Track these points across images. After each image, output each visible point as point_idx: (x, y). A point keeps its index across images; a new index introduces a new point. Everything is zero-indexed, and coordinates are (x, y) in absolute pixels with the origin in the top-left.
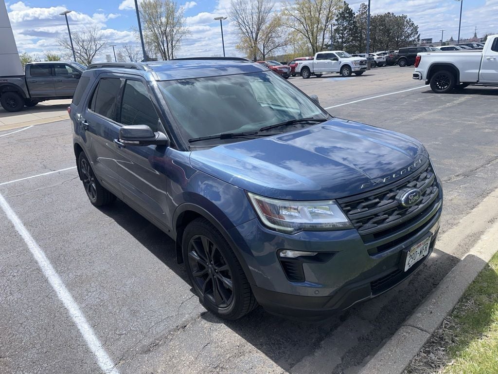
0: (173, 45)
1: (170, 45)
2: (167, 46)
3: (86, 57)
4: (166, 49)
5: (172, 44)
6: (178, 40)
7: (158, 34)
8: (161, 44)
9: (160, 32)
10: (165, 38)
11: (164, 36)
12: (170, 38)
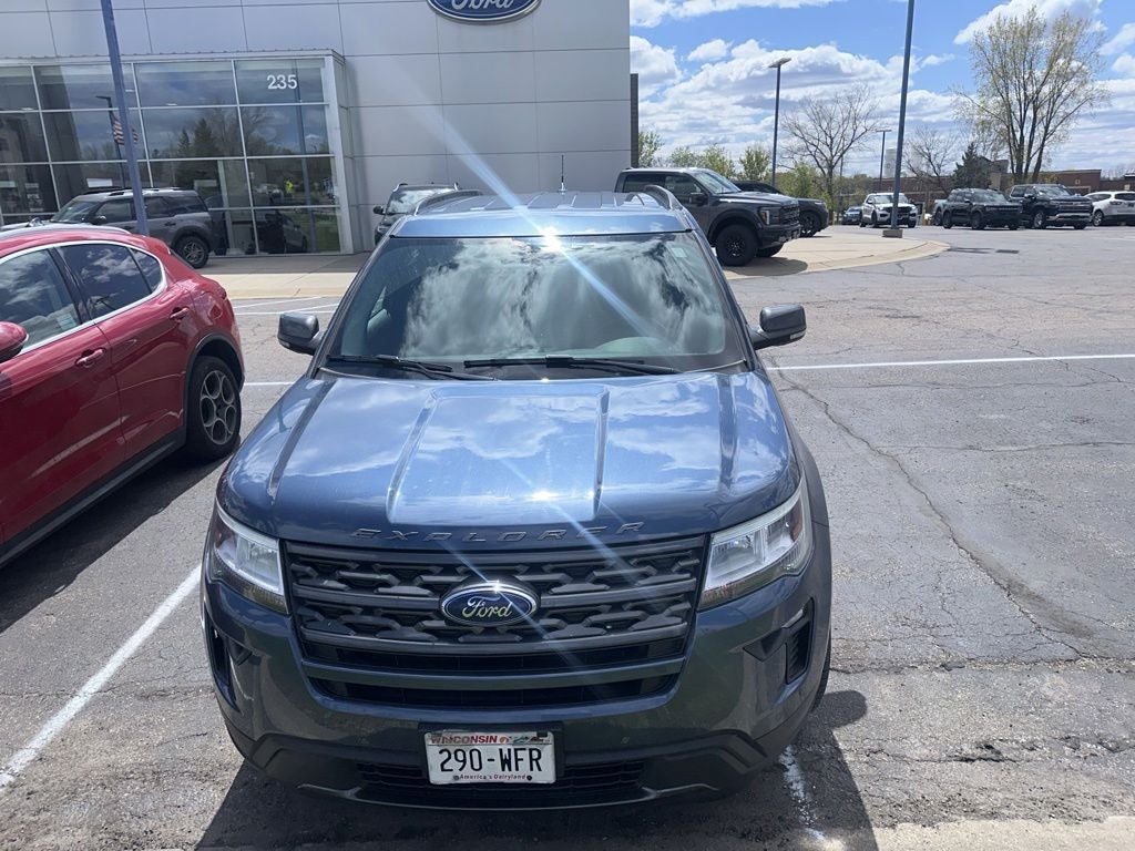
0: (1050, 128)
1: (1040, 129)
2: (1033, 131)
3: (828, 154)
4: (1027, 139)
5: (1047, 128)
6: (1067, 116)
7: (1015, 102)
8: (1016, 126)
9: (1023, 98)
10: (1030, 113)
11: (1031, 105)
12: (1045, 112)
